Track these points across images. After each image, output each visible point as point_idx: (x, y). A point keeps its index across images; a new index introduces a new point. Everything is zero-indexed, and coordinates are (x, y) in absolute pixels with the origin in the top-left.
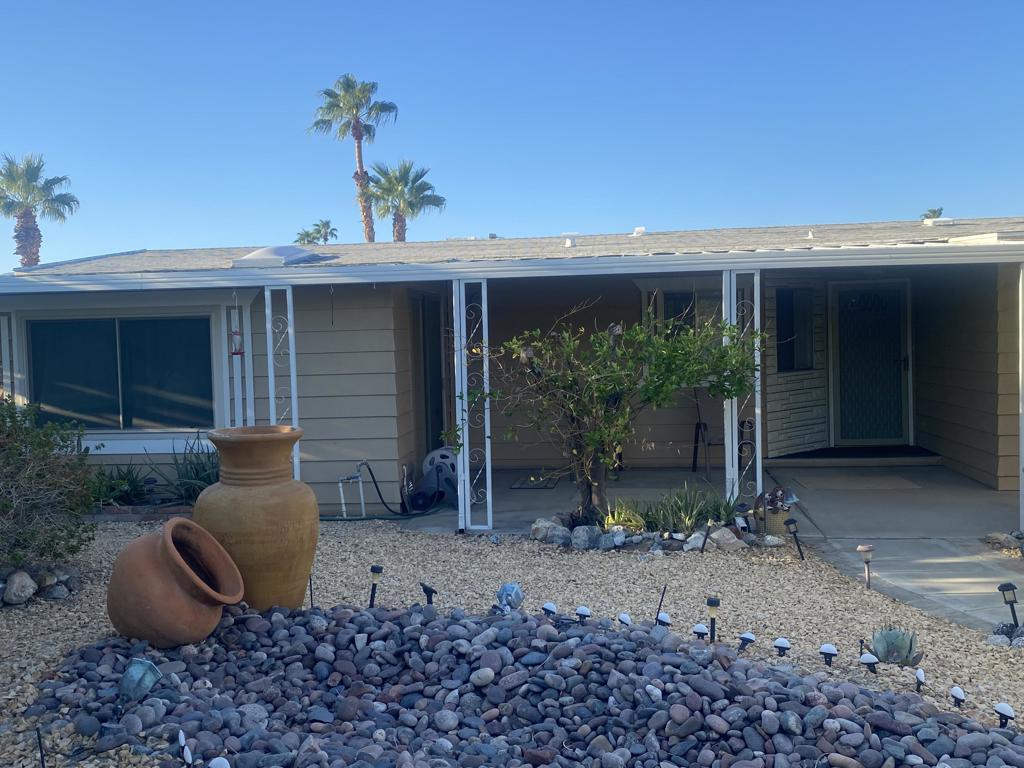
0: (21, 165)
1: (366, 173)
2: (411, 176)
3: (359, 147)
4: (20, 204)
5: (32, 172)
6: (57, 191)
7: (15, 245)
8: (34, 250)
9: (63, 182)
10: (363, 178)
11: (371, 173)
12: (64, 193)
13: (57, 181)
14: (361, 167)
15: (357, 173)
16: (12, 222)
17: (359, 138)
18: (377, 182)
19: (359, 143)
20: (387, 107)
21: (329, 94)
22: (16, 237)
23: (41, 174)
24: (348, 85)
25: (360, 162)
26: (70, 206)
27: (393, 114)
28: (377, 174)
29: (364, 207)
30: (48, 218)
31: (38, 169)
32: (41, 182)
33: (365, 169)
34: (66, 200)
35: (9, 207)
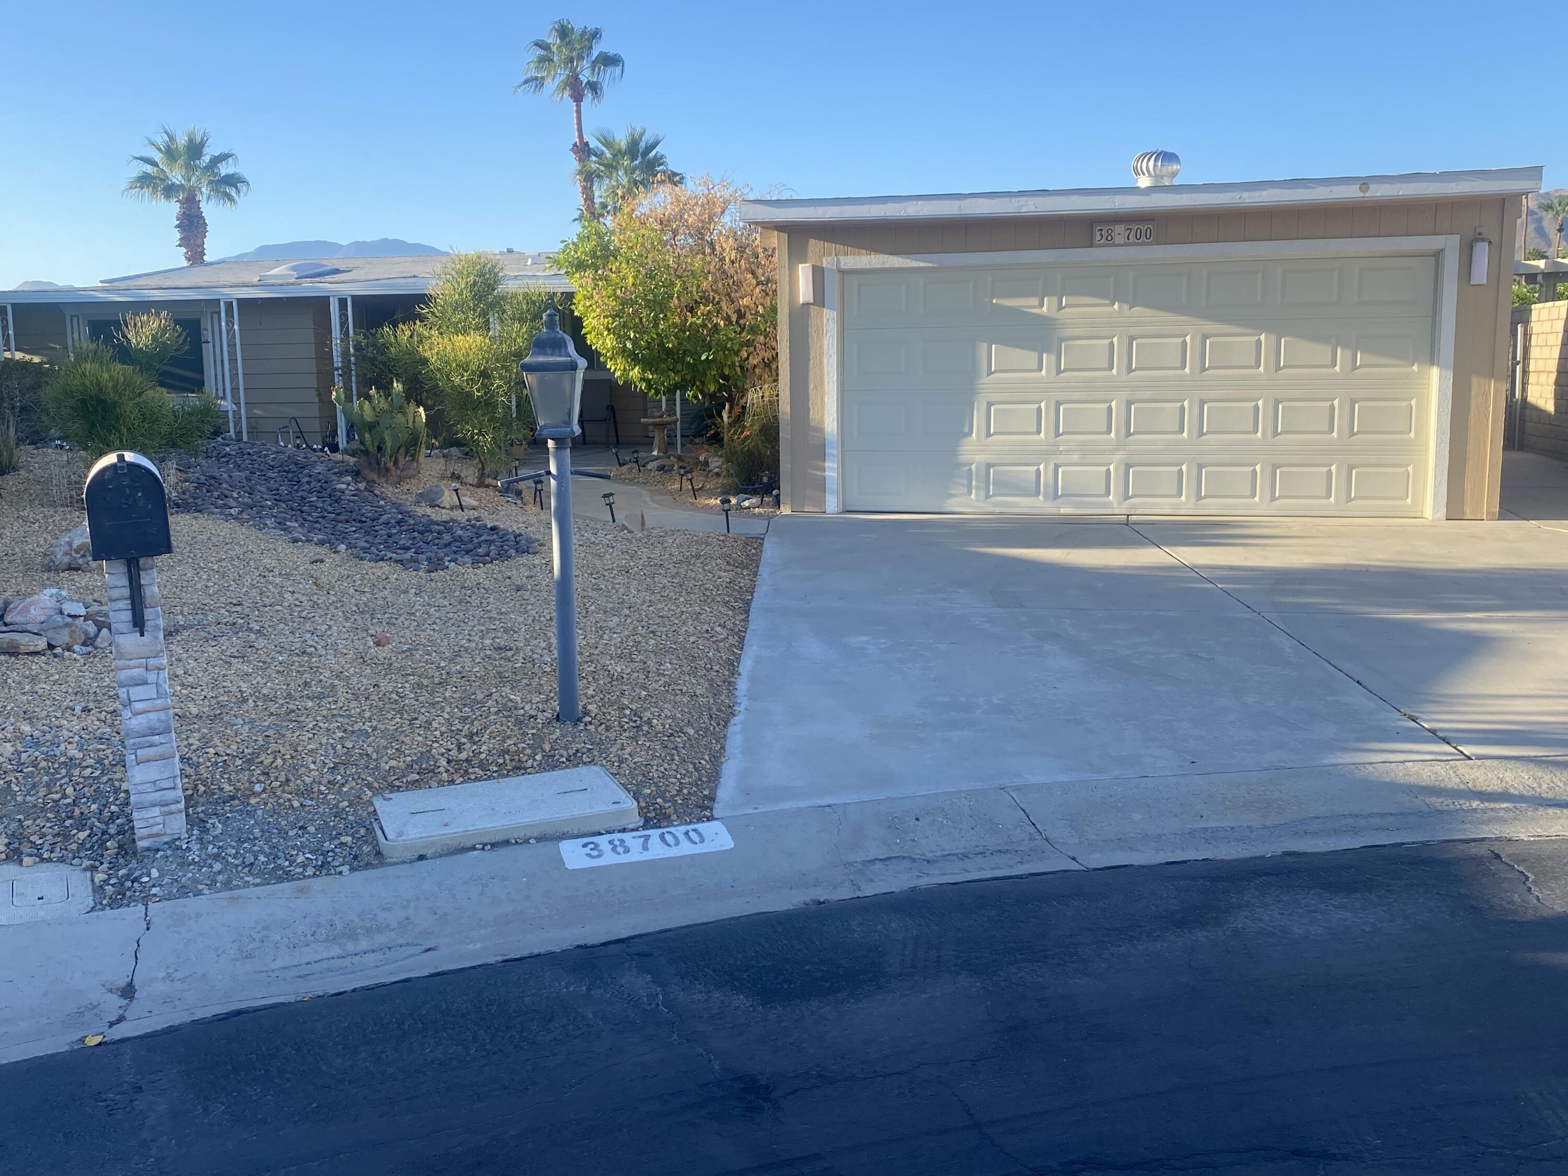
0: (182, 140)
1: (587, 144)
2: (642, 145)
3: (579, 112)
4: (182, 186)
5: (195, 149)
6: (225, 169)
7: (178, 236)
8: (199, 242)
9: (230, 160)
10: (583, 150)
11: (594, 144)
12: (232, 172)
13: (224, 157)
14: (581, 136)
15: (575, 145)
16: (172, 209)
17: (578, 98)
18: (599, 155)
19: (579, 107)
20: (609, 61)
21: (540, 45)
22: (177, 226)
23: (206, 150)
24: (564, 32)
25: (580, 130)
26: (236, 188)
27: (618, 70)
28: (600, 146)
29: (585, 188)
30: (213, 202)
31: (202, 144)
32: (206, 159)
33: (586, 138)
34: (233, 181)
35: (169, 191)
